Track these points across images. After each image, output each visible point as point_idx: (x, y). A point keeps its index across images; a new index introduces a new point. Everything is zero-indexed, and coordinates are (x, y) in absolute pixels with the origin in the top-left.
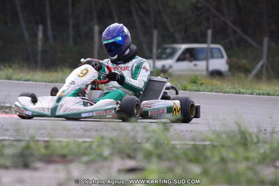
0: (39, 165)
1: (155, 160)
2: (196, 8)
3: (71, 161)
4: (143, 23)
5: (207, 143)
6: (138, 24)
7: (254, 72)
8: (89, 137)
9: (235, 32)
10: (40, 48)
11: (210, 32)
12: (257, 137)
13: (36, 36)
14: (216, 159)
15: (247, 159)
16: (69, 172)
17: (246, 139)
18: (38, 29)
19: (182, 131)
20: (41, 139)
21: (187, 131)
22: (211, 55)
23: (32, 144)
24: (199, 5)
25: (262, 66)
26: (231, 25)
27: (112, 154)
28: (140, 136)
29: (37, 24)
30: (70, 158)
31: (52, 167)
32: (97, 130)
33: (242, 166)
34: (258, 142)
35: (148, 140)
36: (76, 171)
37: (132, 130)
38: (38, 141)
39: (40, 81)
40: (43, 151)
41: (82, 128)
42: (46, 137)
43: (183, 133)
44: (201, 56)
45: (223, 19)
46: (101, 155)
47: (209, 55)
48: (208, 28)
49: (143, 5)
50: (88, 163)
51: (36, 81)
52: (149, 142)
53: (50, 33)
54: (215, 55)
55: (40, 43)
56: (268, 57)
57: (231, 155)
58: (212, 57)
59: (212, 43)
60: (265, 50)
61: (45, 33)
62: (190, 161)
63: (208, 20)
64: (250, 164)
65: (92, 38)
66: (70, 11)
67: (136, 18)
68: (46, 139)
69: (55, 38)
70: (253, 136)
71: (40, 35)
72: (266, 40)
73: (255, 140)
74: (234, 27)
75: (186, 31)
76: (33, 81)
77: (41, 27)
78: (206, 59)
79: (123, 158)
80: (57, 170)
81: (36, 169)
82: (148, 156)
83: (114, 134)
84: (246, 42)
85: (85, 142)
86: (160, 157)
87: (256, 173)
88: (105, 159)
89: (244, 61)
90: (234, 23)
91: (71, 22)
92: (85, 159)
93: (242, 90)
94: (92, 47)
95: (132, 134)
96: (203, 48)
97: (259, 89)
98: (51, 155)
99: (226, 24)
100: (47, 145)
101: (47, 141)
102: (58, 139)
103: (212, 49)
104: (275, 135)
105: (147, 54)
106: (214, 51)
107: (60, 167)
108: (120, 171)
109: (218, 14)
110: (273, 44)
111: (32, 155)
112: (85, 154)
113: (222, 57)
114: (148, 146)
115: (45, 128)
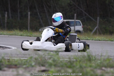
0: (6, 69)
1: (53, 67)
2: (70, 5)
3: (19, 67)
4: (49, 11)
5: (74, 60)
6: (46, 11)
7: (94, 31)
8: (26, 58)
9: (85, 15)
10: (6, 21)
11: (75, 15)
12: (95, 57)
13: (4, 16)
14: (78, 66)
15: (91, 66)
16: (18, 72)
17: (90, 58)
18: (5, 13)
19: (64, 55)
20: (6, 58)
21: (66, 55)
22: (76, 24)
23: (3, 60)
24: (71, 4)
25: (97, 29)
26: (84, 12)
27: (35, 64)
28: (47, 57)
29: (5, 11)
30: (18, 66)
31: (11, 70)
32: (29, 55)
33: (89, 69)
34: (95, 59)
35: (50, 58)
36: (21, 71)
37: (44, 55)
38: (5, 59)
39: (6, 35)
40: (7, 63)
41: (23, 54)
42: (9, 57)
43: (64, 56)
44: (72, 24)
45: (81, 9)
46: (31, 65)
47: (75, 24)
48: (75, 13)
49: (48, 4)
50: (25, 68)
51: (5, 35)
52: (51, 59)
53: (10, 15)
54: (78, 24)
55: (6, 19)
56: (99, 25)
57: (84, 65)
58: (76, 25)
59: (76, 19)
60: (98, 22)
61: (8, 15)
62: (67, 67)
63: (75, 10)
64: (92, 68)
65: (28, 17)
66: (19, 6)
67: (45, 9)
68: (8, 58)
69: (12, 17)
70: (93, 57)
71: (6, 16)
72: (98, 18)
73: (94, 59)
74: (85, 13)
75: (66, 14)
76: (3, 35)
77: (6, 13)
78: (74, 26)
79: (40, 66)
80: (13, 71)
81: (4, 70)
82: (51, 65)
83: (37, 56)
84: (90, 19)
85: (24, 59)
86: (55, 65)
87: (94, 72)
88: (33, 66)
89: (89, 27)
90: (85, 11)
91: (19, 11)
92: (24, 66)
93: (88, 39)
94: (27, 21)
95: (44, 56)
96: (73, 21)
97: (95, 38)
98: (11, 65)
99: (82, 12)
100: (9, 61)
101: (9, 59)
102: (13, 58)
103: (76, 21)
104: (102, 57)
105: (50, 24)
106: (77, 22)
107: (14, 70)
108: (39, 71)
109: (79, 7)
110: (101, 20)
111: (3, 65)
112: (24, 65)
113: (81, 25)
114: (50, 61)
115: (8, 54)
